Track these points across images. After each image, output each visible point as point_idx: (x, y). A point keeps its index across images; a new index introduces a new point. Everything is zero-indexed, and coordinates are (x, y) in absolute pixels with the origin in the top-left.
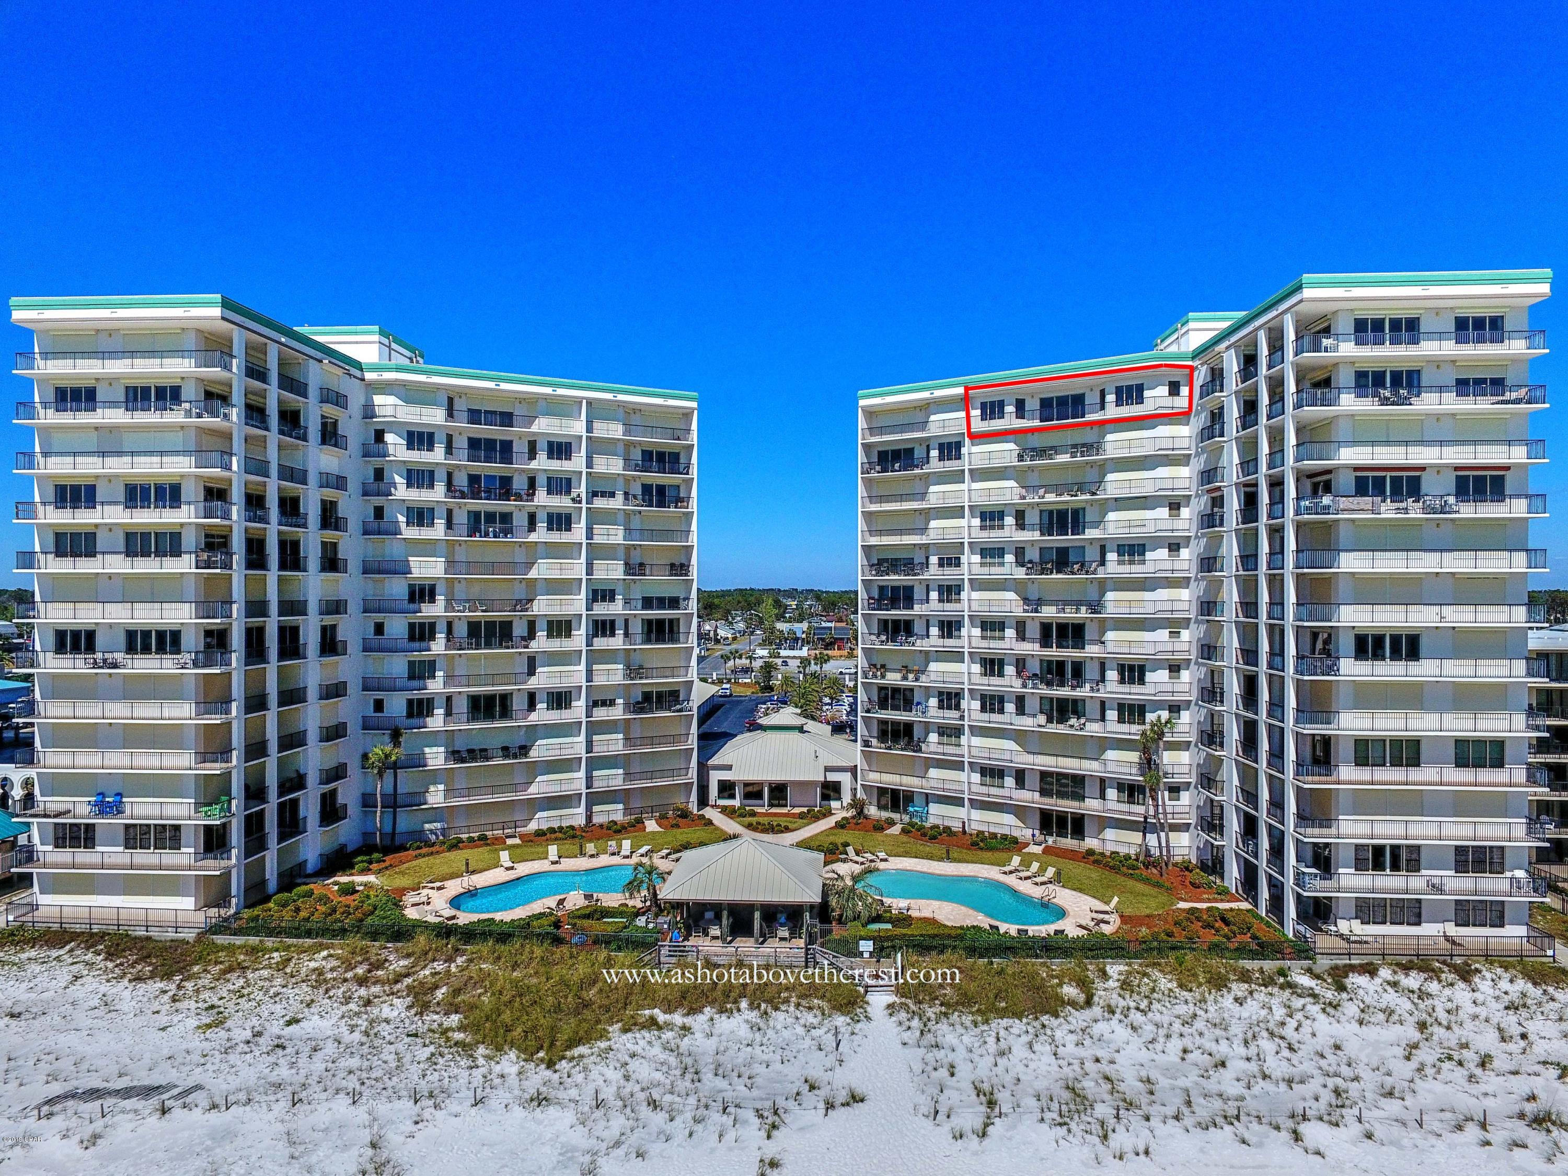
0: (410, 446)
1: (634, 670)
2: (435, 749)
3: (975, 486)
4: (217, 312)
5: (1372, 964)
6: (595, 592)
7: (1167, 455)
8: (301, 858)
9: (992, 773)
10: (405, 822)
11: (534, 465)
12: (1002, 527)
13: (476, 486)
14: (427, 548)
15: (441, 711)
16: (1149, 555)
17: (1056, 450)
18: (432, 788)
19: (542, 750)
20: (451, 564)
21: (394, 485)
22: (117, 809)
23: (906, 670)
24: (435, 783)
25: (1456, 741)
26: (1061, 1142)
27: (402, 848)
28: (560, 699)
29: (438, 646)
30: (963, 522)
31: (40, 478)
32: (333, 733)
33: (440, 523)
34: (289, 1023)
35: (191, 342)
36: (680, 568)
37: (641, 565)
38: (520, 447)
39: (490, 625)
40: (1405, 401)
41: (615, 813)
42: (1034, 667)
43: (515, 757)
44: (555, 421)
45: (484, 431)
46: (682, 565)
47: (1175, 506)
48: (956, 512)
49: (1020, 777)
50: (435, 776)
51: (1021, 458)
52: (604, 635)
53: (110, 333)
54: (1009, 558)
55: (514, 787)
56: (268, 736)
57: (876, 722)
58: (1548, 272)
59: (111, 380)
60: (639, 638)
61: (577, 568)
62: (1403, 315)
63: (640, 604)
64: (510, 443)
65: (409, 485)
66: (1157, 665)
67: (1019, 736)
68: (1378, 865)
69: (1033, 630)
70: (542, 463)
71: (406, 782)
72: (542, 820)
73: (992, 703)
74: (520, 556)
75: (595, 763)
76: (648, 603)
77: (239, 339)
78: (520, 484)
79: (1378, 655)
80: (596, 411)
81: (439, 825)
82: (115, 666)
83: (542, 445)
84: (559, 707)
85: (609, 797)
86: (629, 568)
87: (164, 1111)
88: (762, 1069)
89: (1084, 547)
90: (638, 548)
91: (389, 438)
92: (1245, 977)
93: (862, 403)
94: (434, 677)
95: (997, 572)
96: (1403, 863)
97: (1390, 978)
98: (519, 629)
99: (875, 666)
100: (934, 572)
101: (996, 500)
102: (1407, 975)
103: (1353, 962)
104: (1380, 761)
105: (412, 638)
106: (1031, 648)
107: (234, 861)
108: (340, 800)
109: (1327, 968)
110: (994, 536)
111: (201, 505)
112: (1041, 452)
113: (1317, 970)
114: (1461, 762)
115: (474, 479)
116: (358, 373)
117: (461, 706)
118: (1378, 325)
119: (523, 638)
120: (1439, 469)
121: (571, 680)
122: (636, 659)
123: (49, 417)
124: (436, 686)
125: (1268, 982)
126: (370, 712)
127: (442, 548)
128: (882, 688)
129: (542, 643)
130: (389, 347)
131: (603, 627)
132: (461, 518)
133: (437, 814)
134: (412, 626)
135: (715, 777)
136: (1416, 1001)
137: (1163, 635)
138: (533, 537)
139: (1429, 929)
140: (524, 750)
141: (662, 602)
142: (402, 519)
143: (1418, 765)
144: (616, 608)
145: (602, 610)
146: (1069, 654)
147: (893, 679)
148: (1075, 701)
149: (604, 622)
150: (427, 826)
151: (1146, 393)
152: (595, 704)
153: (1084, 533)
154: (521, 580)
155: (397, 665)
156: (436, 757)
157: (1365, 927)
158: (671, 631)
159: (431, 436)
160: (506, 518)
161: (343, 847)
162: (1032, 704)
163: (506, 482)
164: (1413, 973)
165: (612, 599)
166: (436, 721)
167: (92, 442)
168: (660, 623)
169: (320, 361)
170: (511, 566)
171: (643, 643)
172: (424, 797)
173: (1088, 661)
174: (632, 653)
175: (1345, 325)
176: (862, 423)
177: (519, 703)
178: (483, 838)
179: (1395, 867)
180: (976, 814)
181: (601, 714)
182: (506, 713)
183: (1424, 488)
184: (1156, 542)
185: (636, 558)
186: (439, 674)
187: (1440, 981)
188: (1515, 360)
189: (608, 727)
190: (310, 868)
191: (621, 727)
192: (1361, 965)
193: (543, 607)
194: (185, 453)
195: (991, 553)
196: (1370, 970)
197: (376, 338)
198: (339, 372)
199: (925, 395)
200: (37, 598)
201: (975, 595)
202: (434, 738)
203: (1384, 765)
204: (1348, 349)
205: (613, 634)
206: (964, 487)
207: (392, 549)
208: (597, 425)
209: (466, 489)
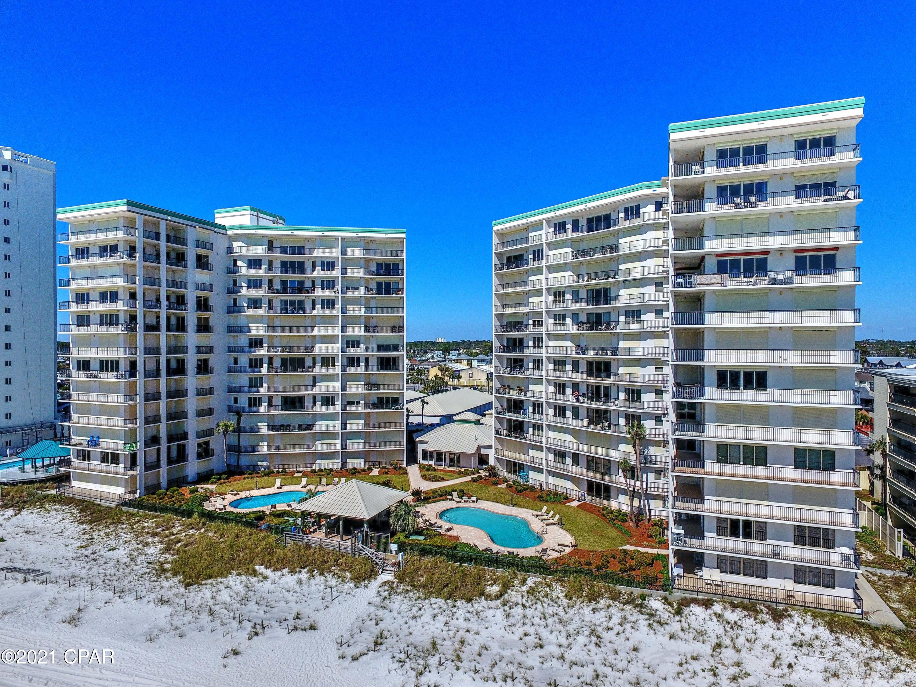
0: (249, 268)
1: (370, 385)
2: (263, 424)
3: (551, 276)
4: (125, 208)
5: (712, 600)
6: (348, 342)
7: (653, 251)
8: (186, 474)
9: (560, 455)
10: (245, 460)
11: (315, 274)
12: (564, 301)
13: (284, 287)
14: (258, 319)
15: (266, 404)
16: (643, 317)
17: (593, 251)
18: (261, 444)
19: (319, 427)
20: (271, 328)
21: (241, 287)
22: (97, 444)
23: (520, 390)
24: (262, 441)
25: (795, 449)
26: (393, 672)
27: (242, 473)
28: (329, 400)
29: (264, 370)
30: (542, 299)
31: (72, 290)
32: (202, 413)
33: (265, 306)
34: (110, 550)
35: (121, 223)
36: (398, 329)
37: (376, 327)
38: (308, 265)
39: (293, 360)
40: (754, 205)
41: (360, 463)
42: (583, 389)
43: (304, 430)
44: (324, 250)
45: (289, 257)
46: (400, 327)
47: (659, 284)
48: (538, 293)
49: (575, 458)
50: (262, 438)
51: (575, 257)
52: (353, 366)
53: (94, 221)
54: (568, 320)
55: (303, 446)
56: (161, 413)
57: (505, 420)
58: (861, 99)
59: (93, 243)
60: (375, 368)
61: (336, 329)
62: (754, 143)
63: (376, 349)
64: (303, 263)
65: (249, 287)
66: (648, 390)
67: (574, 432)
68: (735, 533)
69: (583, 366)
70: (319, 273)
71: (245, 440)
72: (319, 464)
73: (560, 411)
74: (308, 323)
75: (346, 436)
76: (380, 348)
77: (139, 220)
78: (308, 285)
79: (735, 386)
80: (346, 244)
81: (265, 463)
82: (95, 377)
83: (318, 263)
84: (328, 404)
85: (356, 454)
86: (367, 329)
87: (25, 581)
88: (283, 604)
89: (610, 313)
90: (375, 318)
91: (239, 263)
92: (615, 596)
93: (495, 228)
94: (262, 386)
95: (561, 329)
96: (754, 534)
97: (719, 612)
98: (308, 362)
99: (504, 386)
100: (531, 330)
101: (561, 284)
102: (733, 611)
103: (699, 597)
104: (736, 460)
105: (251, 366)
106: (582, 377)
107: (138, 472)
108: (211, 446)
109: (679, 598)
110: (560, 307)
111: (127, 301)
112: (586, 253)
113: (671, 598)
114: (799, 464)
115: (284, 283)
116: (224, 232)
117: (278, 402)
118: (735, 152)
119: (310, 367)
120: (781, 252)
121: (333, 390)
122: (373, 380)
123: (74, 262)
124: (263, 391)
125: (630, 601)
126: (232, 403)
127: (266, 319)
128: (508, 400)
129: (318, 370)
130: (257, 216)
131: (353, 361)
132: (277, 303)
133: (264, 457)
134: (250, 360)
135: (421, 448)
136: (728, 629)
137: (651, 369)
138: (315, 313)
139: (772, 582)
140: (310, 427)
141: (388, 348)
142: (245, 305)
143: (766, 465)
144: (359, 351)
145: (351, 352)
146: (602, 381)
147: (513, 395)
148: (606, 412)
149: (353, 359)
150: (259, 463)
151: (642, 210)
152: (349, 403)
153: (610, 304)
154: (309, 336)
155: (243, 380)
156: (263, 428)
157: (723, 575)
158: (395, 363)
159: (260, 261)
160: (301, 303)
161: (212, 470)
162: (582, 413)
163: (301, 283)
164: (738, 611)
165: (358, 346)
166: (263, 409)
167: (87, 272)
168: (388, 359)
169: (195, 227)
170: (302, 328)
171: (378, 370)
172: (258, 449)
173: (612, 386)
174: (371, 376)
175: (711, 155)
176: (495, 240)
177: (308, 401)
178: (284, 472)
179: (747, 535)
180: (552, 480)
181: (351, 409)
182: (302, 407)
183: (770, 266)
184: (648, 308)
185: (373, 323)
186: (265, 385)
187: (755, 619)
188: (842, 168)
189: (356, 416)
190: (190, 479)
191: (363, 416)
192: (703, 600)
193: (320, 350)
194: (120, 276)
195: (559, 317)
196: (707, 604)
197: (248, 212)
198: (209, 232)
199: (524, 221)
200: (71, 346)
201: (551, 344)
202: (262, 418)
203: (739, 464)
204: (711, 171)
205: (358, 365)
206: (542, 277)
207: (241, 320)
208: (349, 251)
209: (279, 289)
